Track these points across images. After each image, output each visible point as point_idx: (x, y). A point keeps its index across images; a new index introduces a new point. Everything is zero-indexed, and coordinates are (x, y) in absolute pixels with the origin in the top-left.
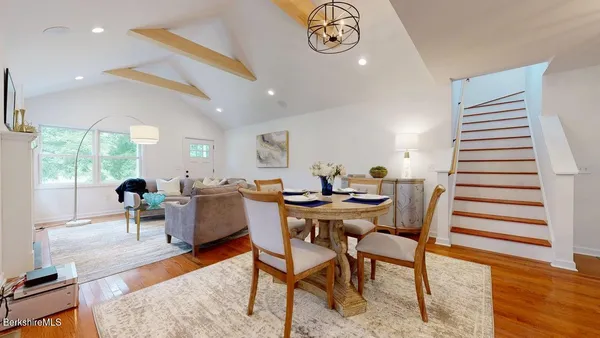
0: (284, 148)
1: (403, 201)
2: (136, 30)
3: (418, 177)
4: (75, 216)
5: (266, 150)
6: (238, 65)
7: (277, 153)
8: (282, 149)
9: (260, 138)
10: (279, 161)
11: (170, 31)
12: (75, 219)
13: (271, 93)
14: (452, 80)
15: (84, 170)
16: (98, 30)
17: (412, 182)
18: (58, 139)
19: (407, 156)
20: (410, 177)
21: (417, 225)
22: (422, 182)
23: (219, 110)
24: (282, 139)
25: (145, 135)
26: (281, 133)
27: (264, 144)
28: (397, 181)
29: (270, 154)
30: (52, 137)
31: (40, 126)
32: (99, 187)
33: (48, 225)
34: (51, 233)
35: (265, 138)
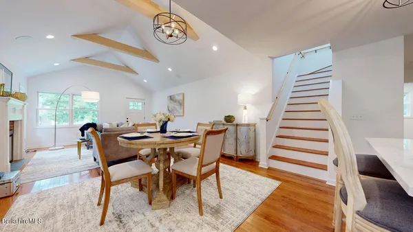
0: (181, 104)
1: (242, 138)
2: (75, 36)
3: (252, 122)
4: (55, 145)
5: (172, 105)
6: (146, 54)
7: (178, 107)
8: (180, 104)
9: (169, 98)
10: (179, 112)
11: (100, 35)
12: (55, 146)
13: (170, 69)
14: (272, 58)
16: (50, 37)
17: (248, 125)
19: (245, 108)
20: (246, 122)
21: (251, 154)
22: (254, 125)
23: (145, 81)
24: (180, 98)
25: (90, 97)
26: (179, 95)
27: (171, 101)
28: (237, 125)
29: (174, 107)
31: (38, 92)
32: (71, 127)
33: (40, 149)
34: (38, 153)
35: (171, 98)
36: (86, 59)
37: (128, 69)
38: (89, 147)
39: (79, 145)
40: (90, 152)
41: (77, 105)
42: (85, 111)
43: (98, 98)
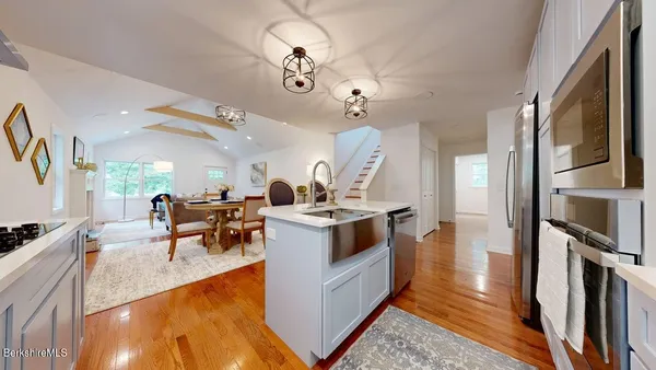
2: (149, 110)
5: (256, 174)
7: (260, 177)
8: (262, 174)
9: (252, 166)
10: (261, 182)
12: (124, 218)
14: (336, 134)
16: (123, 113)
23: (226, 148)
24: (262, 167)
25: (163, 167)
26: (261, 163)
27: (254, 170)
29: (257, 177)
31: (105, 162)
32: (142, 199)
33: (108, 222)
34: (107, 225)
35: (254, 167)
36: (159, 126)
37: (206, 135)
38: (160, 219)
39: (151, 218)
40: (163, 224)
41: (147, 174)
42: (156, 180)
43: (172, 167)
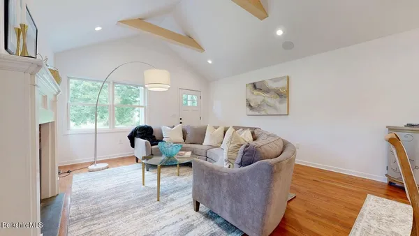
5: (258, 98)
8: (280, 95)
9: (251, 87)
10: (275, 108)
13: (280, 33)
15: (102, 118)
18: (86, 96)
23: (210, 62)
24: (281, 85)
26: (281, 78)
27: (256, 92)
29: (264, 101)
30: (83, 96)
31: (68, 79)
32: (113, 133)
33: (75, 168)
35: (256, 87)
